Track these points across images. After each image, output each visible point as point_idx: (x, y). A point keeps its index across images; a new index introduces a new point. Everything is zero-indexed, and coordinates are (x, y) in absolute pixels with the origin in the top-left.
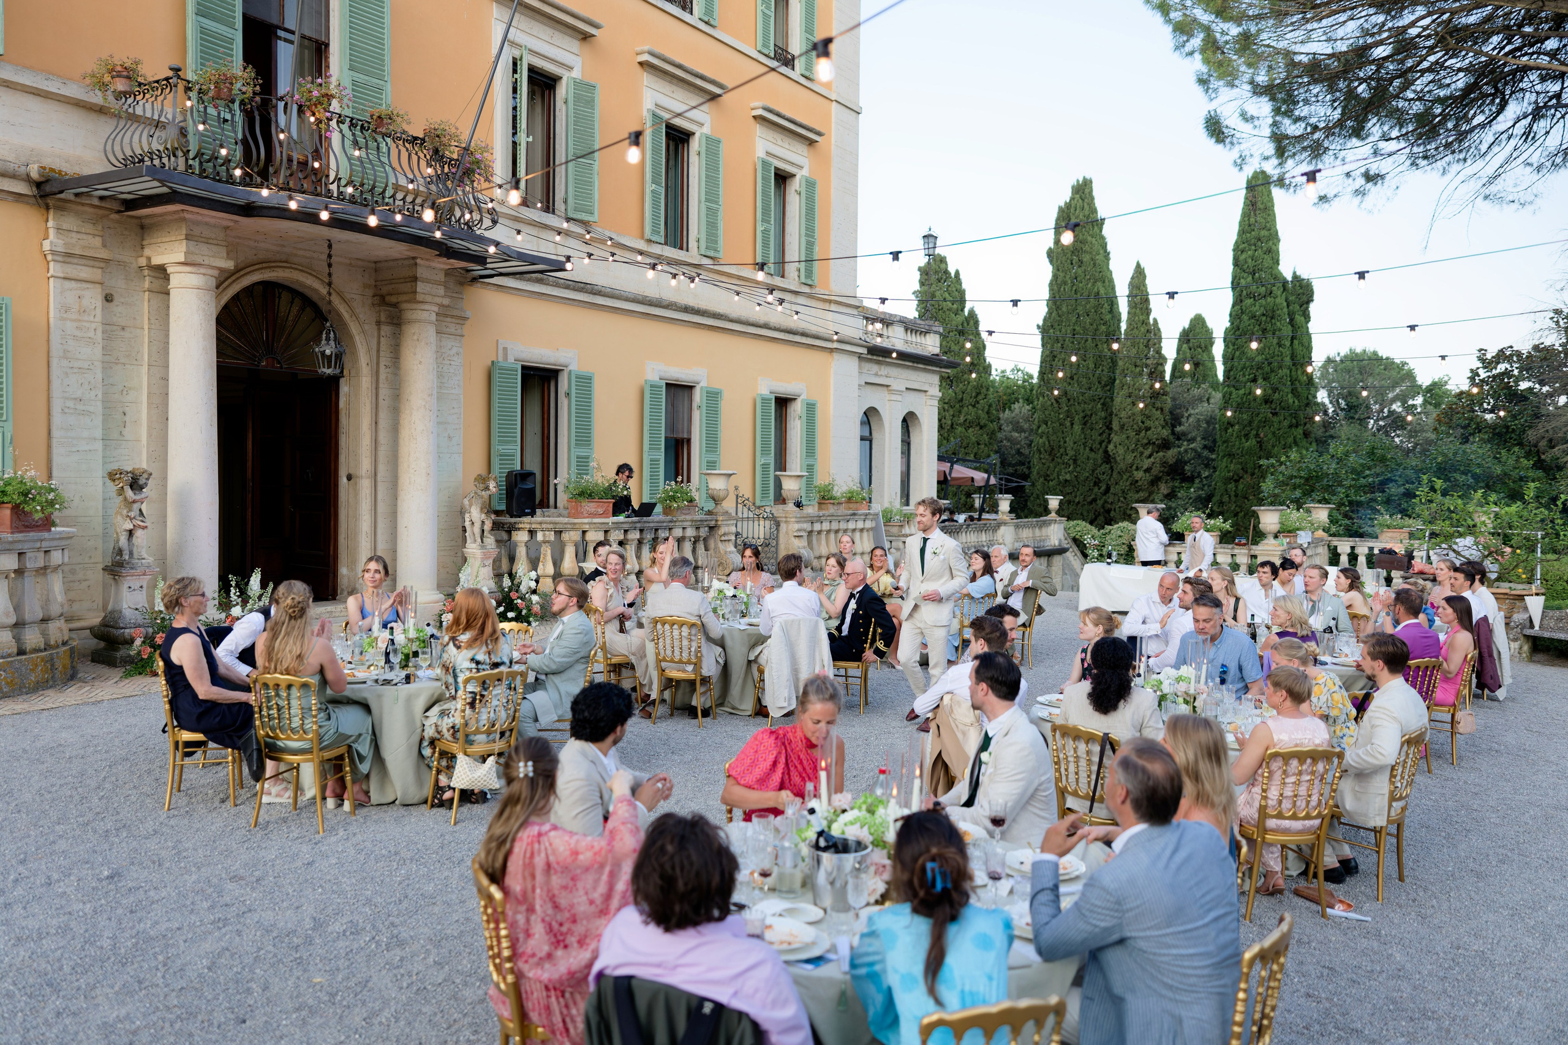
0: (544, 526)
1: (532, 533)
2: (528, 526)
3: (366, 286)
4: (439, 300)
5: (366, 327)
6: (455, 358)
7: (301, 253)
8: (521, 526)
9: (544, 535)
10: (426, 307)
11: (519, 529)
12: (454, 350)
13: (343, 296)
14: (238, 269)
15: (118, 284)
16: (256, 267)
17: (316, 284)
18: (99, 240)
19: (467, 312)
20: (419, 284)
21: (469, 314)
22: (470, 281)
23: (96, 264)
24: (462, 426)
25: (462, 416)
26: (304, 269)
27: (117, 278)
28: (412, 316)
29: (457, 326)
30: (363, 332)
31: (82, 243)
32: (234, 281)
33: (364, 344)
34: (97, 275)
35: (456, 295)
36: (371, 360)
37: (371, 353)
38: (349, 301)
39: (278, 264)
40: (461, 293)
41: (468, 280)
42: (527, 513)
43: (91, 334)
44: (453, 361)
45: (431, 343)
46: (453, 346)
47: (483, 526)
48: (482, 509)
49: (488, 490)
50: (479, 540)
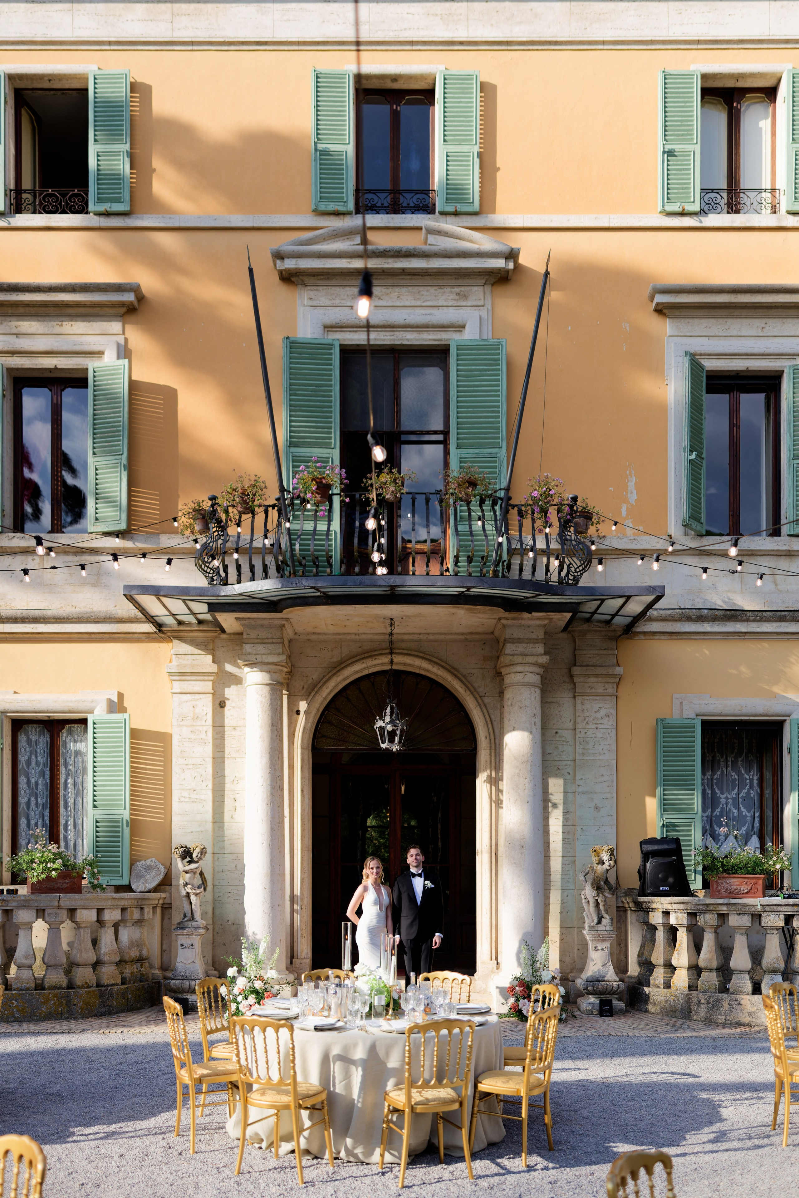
2: (660, 907)
3: (485, 659)
5: (486, 700)
6: (605, 721)
7: (406, 637)
8: (654, 906)
9: (677, 918)
10: (519, 668)
11: (654, 910)
12: (603, 712)
13: (456, 672)
14: (340, 663)
15: (230, 692)
16: (358, 658)
17: (425, 665)
18: (210, 658)
19: (618, 668)
20: (508, 646)
21: (619, 670)
22: (623, 634)
23: (206, 678)
24: (615, 795)
25: (615, 784)
26: (409, 652)
27: (229, 687)
28: (508, 680)
29: (607, 686)
30: (482, 705)
31: (195, 662)
32: (334, 674)
33: (482, 717)
34: (208, 686)
35: (605, 652)
36: (489, 733)
37: (490, 725)
38: (464, 676)
39: (381, 652)
40: (612, 649)
41: (619, 633)
42: (663, 891)
43: (203, 736)
44: (601, 724)
45: (526, 706)
46: (600, 708)
47: (597, 904)
48: (592, 885)
49: (604, 863)
50: (596, 921)
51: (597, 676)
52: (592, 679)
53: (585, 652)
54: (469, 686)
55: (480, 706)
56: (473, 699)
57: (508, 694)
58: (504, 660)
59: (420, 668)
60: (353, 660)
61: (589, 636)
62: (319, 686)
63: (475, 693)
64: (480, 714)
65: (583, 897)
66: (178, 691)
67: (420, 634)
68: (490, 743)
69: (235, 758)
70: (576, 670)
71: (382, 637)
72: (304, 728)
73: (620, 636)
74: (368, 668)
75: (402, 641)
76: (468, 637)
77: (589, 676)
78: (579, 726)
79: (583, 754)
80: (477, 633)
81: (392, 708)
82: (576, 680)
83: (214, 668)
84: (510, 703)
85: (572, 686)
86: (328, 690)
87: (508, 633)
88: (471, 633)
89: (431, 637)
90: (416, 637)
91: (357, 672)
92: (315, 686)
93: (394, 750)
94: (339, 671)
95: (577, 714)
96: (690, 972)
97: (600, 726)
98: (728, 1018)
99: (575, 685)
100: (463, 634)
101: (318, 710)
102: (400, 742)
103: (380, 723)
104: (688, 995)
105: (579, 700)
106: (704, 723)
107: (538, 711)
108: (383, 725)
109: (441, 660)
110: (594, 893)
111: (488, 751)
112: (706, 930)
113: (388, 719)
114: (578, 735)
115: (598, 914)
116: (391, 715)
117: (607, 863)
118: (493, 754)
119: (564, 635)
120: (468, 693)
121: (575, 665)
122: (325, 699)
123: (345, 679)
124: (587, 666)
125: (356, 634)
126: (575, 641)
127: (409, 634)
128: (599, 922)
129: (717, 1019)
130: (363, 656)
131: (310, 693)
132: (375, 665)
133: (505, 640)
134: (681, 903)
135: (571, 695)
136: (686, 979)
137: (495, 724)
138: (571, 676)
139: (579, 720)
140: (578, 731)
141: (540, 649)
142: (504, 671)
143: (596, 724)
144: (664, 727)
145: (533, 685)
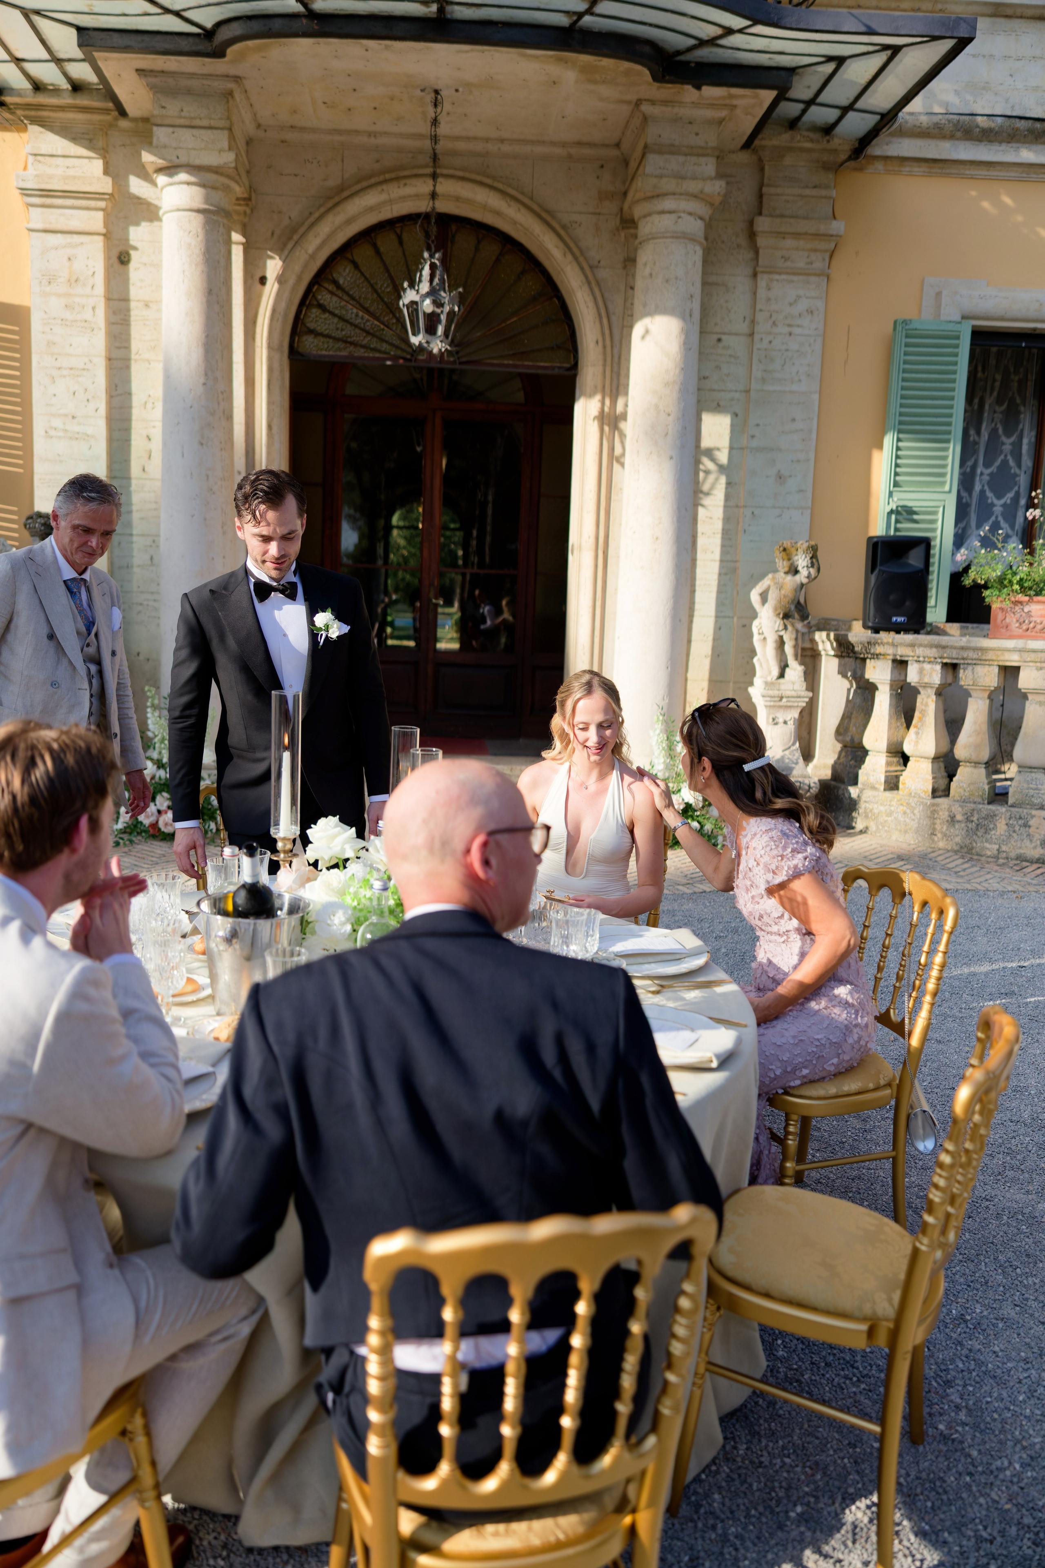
0: (920, 651)
1: (900, 664)
2: (890, 651)
3: (603, 196)
4: (693, 186)
5: (603, 274)
6: (806, 321)
7: (461, 146)
8: (879, 649)
9: (921, 672)
10: (668, 204)
11: (876, 656)
12: (802, 305)
13: (549, 218)
14: (341, 188)
15: (138, 234)
16: (373, 181)
17: (494, 201)
18: (98, 165)
19: (835, 224)
20: (651, 158)
21: (838, 227)
22: (849, 159)
23: (92, 203)
24: (812, 456)
25: (814, 436)
26: (467, 175)
27: (137, 224)
28: (645, 228)
29: (814, 257)
30: (594, 284)
31: (71, 172)
32: (329, 210)
33: (591, 304)
34: (96, 220)
35: (814, 192)
36: (603, 334)
37: (605, 320)
38: (564, 227)
39: (415, 171)
40: (827, 187)
41: (843, 157)
42: (896, 623)
43: (88, 315)
44: (798, 326)
45: (676, 278)
46: (799, 297)
47: (781, 643)
48: (776, 609)
49: (796, 572)
50: (775, 672)
51: (797, 235)
52: (789, 243)
53: (779, 190)
54: (572, 245)
55: (589, 283)
56: (577, 269)
57: (645, 256)
58: (642, 185)
59: (485, 207)
60: (365, 184)
61: (788, 160)
62: (302, 230)
63: (581, 259)
64: (589, 299)
65: (755, 630)
66: (40, 226)
67: (487, 140)
68: (605, 354)
69: (149, 362)
70: (763, 224)
71: (416, 144)
72: (274, 311)
73: (842, 164)
74: (390, 201)
75: (455, 153)
76: (573, 151)
77: (783, 235)
78: (761, 328)
79: (764, 380)
80: (591, 145)
81: (433, 267)
82: (761, 241)
83: (106, 185)
84: (647, 272)
85: (751, 255)
86: (317, 241)
87: (652, 134)
88: (579, 144)
89: (506, 148)
90: (479, 147)
91: (371, 209)
92: (294, 231)
93: (435, 351)
94: (337, 204)
95: (758, 307)
96: (936, 765)
97: (796, 330)
98: (1004, 848)
99: (757, 252)
100: (564, 145)
101: (299, 278)
102: (446, 334)
103: (410, 296)
104: (933, 805)
105: (762, 280)
106: (977, 334)
107: (697, 290)
108: (416, 298)
109: (523, 193)
110: (778, 623)
111: (600, 368)
112: (973, 693)
113: (425, 287)
114: (757, 346)
115: (781, 661)
116: (431, 281)
117: (804, 572)
118: (608, 373)
119: (744, 157)
120: (570, 257)
121: (760, 214)
122: (312, 257)
123: (349, 222)
124: (782, 216)
125: (370, 134)
126: (762, 169)
127: (468, 139)
128: (782, 675)
129: (983, 848)
130: (382, 178)
131: (285, 245)
132: (404, 198)
133: (646, 146)
134: (931, 646)
135: (749, 271)
136: (929, 777)
137: (614, 319)
138: (752, 235)
139: (760, 317)
140: (757, 337)
141: (709, 167)
142: (638, 211)
143: (789, 326)
144: (907, 336)
145: (692, 239)
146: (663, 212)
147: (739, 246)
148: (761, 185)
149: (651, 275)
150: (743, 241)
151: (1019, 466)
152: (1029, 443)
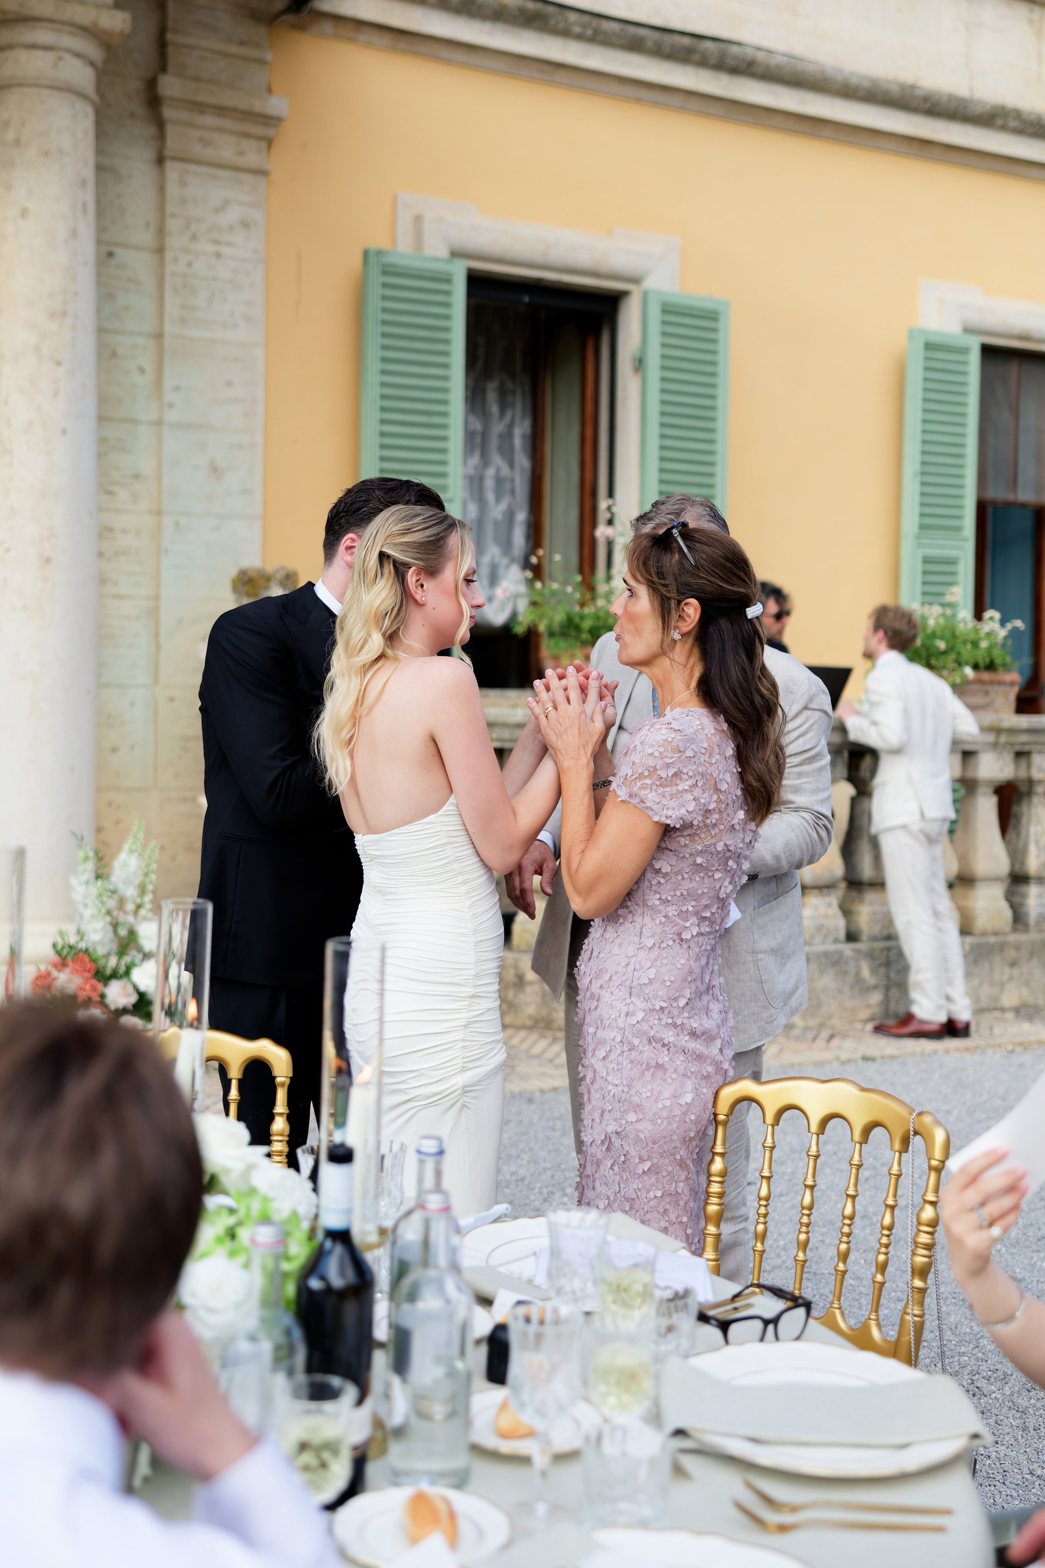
4: (80, 14)
6: (239, 238)
10: (43, 36)
12: (232, 215)
19: (274, 101)
21: (276, 105)
22: (288, 10)
24: (259, 439)
25: (261, 410)
29: (246, 144)
35: (240, 50)
40: (258, 45)
41: (279, 6)
44: (230, 244)
45: (60, 151)
46: (227, 202)
51: (221, 111)
52: (209, 120)
53: (190, 40)
70: (169, 86)
77: (201, 108)
78: (175, 241)
79: (183, 321)
82: (168, 112)
85: (151, 130)
95: (167, 209)
97: (226, 250)
99: (161, 128)
105: (173, 170)
106: (472, 278)
114: (170, 268)
121: (164, 70)
124: (197, 79)
126: (163, 6)
135: (149, 154)
138: (153, 102)
139: (172, 225)
140: (169, 255)
143: (216, 242)
144: (385, 273)
145: (81, 95)
146: (33, 46)
147: (133, 115)
148: (162, 30)
149: (17, 142)
150: (138, 107)
151: (511, 465)
152: (523, 436)
